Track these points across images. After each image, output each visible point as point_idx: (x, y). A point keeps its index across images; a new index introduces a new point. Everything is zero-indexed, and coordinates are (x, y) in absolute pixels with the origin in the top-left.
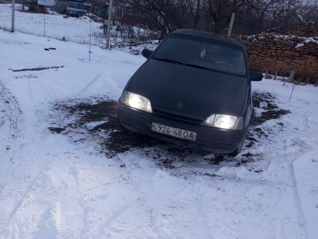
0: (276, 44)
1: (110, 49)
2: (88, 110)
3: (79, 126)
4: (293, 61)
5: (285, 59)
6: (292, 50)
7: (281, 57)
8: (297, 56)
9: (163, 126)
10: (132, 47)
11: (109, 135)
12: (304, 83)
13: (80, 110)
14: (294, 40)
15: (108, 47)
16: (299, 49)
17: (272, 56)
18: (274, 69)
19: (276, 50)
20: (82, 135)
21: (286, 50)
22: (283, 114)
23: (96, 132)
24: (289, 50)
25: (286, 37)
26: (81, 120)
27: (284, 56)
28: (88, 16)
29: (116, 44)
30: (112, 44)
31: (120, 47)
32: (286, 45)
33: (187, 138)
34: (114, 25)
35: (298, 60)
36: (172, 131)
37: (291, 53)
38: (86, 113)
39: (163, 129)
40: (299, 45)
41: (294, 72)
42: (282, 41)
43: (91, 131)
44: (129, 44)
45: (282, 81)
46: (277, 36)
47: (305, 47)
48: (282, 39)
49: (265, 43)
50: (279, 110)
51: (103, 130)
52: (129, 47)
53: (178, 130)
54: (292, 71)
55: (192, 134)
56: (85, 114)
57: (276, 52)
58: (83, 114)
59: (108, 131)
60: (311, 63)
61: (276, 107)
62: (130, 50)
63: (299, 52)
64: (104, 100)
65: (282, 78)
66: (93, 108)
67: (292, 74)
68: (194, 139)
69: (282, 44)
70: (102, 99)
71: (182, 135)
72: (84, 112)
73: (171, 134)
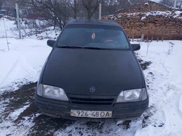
0: (129, 20)
1: (23, 39)
2: (11, 97)
3: (4, 119)
4: (141, 28)
5: (136, 28)
6: (139, 22)
7: (134, 27)
8: (143, 25)
9: (81, 111)
10: (38, 34)
11: (33, 122)
12: (150, 41)
13: (4, 99)
14: (139, 16)
15: (21, 37)
16: (144, 20)
17: (128, 27)
18: (130, 35)
19: (130, 23)
20: (8, 130)
21: (136, 22)
22: (148, 65)
23: (20, 122)
24: (138, 22)
25: (134, 14)
26: (5, 111)
27: (135, 26)
28: (5, 18)
29: (26, 34)
30: (24, 35)
31: (29, 36)
32: (135, 19)
33: (104, 117)
34: (23, 21)
35: (144, 27)
36: (90, 114)
37: (139, 24)
38: (10, 100)
39: (81, 114)
40: (143, 18)
41: (144, 35)
42: (132, 17)
43: (15, 121)
44: (35, 33)
45: (138, 41)
46: (129, 15)
47: (147, 19)
48: (132, 16)
49: (123, 20)
50: (144, 62)
51: (26, 118)
52: (35, 35)
53: (95, 112)
54: (142, 35)
55: (108, 113)
56: (9, 102)
57: (130, 24)
58: (7, 103)
59: (31, 117)
60: (151, 28)
61: (142, 61)
62: (37, 37)
63: (144, 22)
64: (24, 84)
65: (136, 39)
66: (15, 94)
67: (143, 36)
68: (110, 116)
69: (133, 19)
70: (22, 82)
71: (100, 115)
72: (7, 100)
73: (90, 116)
